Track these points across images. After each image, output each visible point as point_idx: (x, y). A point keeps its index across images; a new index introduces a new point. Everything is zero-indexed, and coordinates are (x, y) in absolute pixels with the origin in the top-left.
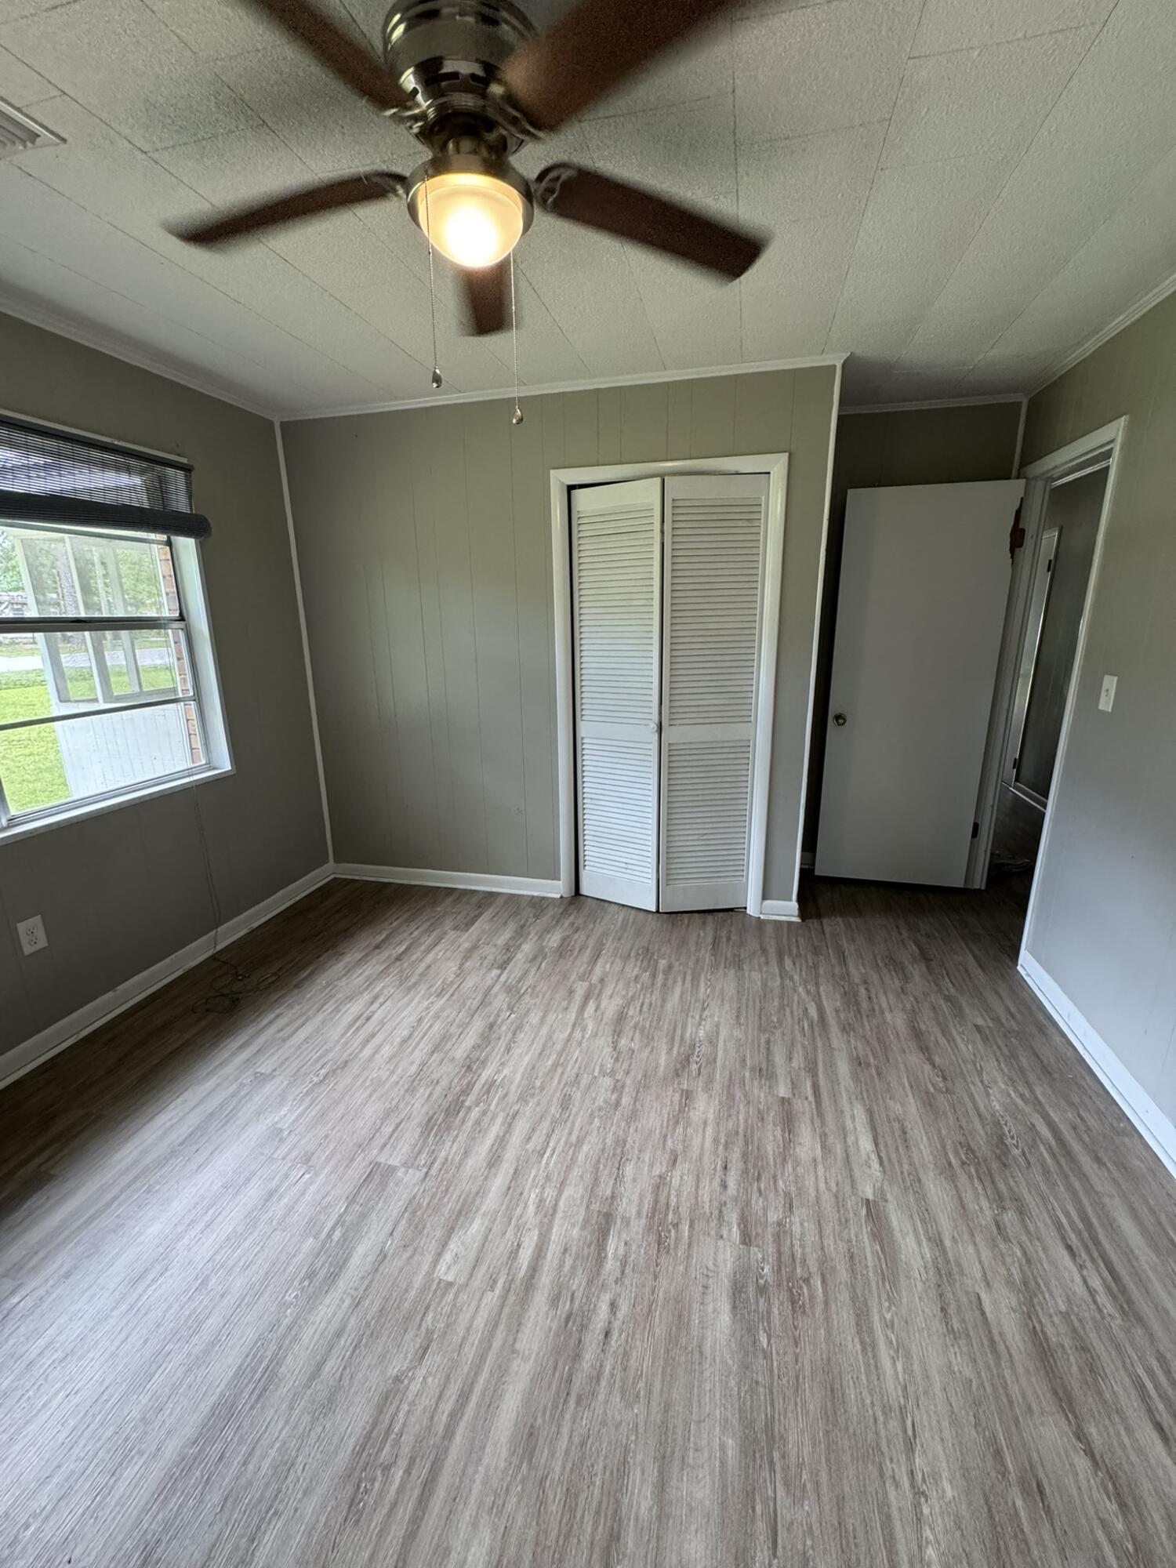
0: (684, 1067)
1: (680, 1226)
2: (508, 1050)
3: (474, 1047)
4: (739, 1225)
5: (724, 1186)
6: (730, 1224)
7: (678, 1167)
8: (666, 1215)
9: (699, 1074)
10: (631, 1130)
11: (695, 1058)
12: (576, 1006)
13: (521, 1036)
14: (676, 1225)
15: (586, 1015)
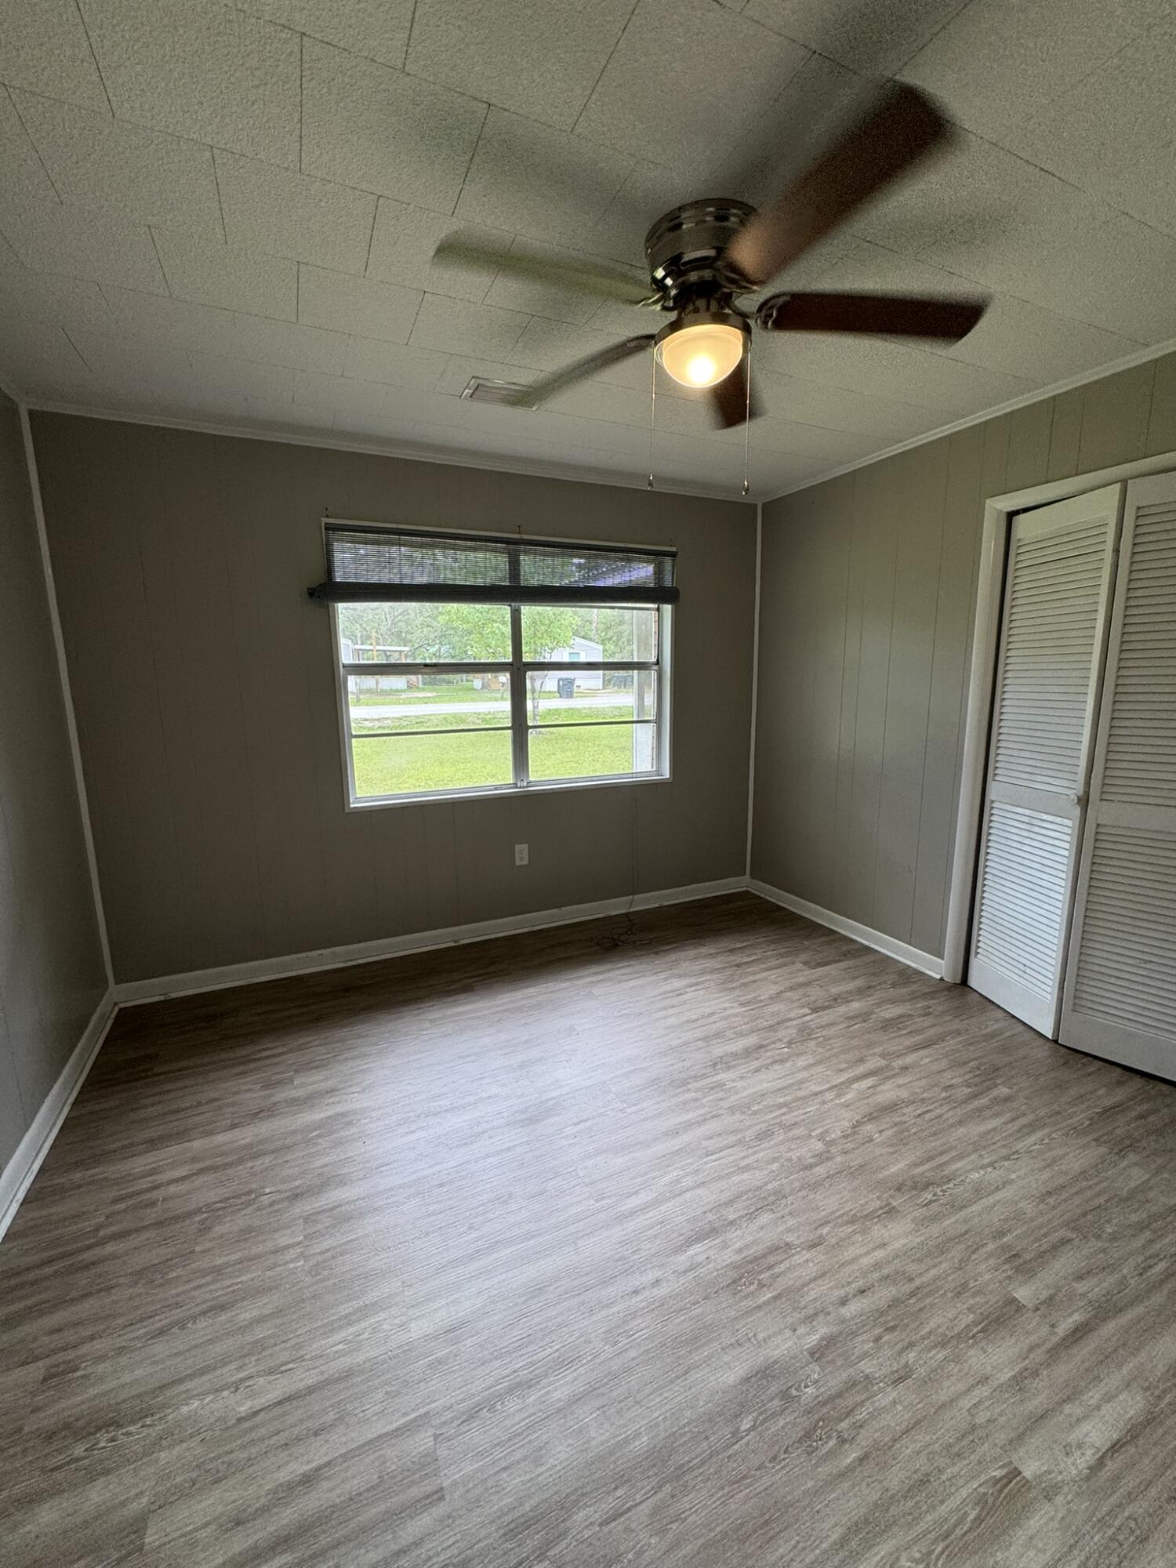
0: (914, 1188)
1: (765, 1289)
2: (757, 1070)
3: (732, 1053)
4: (822, 1339)
5: (844, 1302)
6: (813, 1330)
7: (813, 1252)
8: (761, 1272)
9: (926, 1205)
10: (800, 1194)
11: (938, 1191)
12: (853, 1074)
13: (777, 1067)
14: (761, 1285)
15: (855, 1086)
